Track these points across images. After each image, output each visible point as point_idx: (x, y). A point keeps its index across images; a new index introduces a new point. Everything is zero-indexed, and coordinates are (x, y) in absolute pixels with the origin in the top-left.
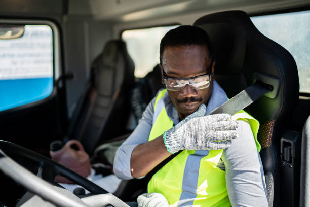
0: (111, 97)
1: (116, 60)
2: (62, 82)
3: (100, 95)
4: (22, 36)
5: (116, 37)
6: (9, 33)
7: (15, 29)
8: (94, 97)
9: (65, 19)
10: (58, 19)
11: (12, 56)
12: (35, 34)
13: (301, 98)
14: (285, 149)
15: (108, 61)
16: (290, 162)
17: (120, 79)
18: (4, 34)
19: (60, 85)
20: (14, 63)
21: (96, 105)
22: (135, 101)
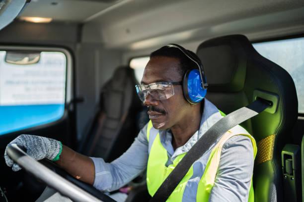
0: (119, 119)
1: (125, 85)
2: (73, 106)
3: (109, 118)
4: (38, 62)
5: (125, 64)
6: (26, 59)
7: (32, 56)
8: (102, 120)
9: (79, 46)
10: (72, 47)
11: (26, 83)
12: (49, 63)
13: (299, 118)
14: (287, 161)
15: (117, 86)
16: (292, 174)
17: (128, 103)
18: (21, 60)
19: (71, 108)
20: (28, 89)
21: (105, 127)
22: (142, 123)
